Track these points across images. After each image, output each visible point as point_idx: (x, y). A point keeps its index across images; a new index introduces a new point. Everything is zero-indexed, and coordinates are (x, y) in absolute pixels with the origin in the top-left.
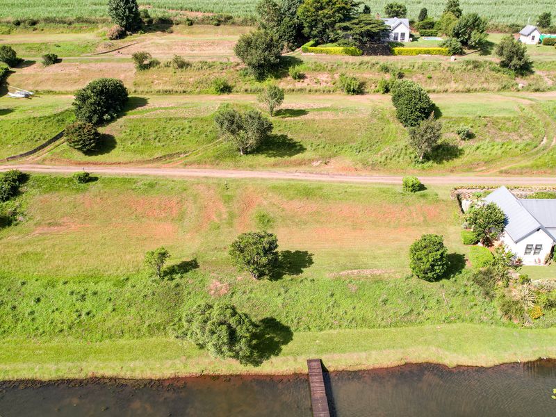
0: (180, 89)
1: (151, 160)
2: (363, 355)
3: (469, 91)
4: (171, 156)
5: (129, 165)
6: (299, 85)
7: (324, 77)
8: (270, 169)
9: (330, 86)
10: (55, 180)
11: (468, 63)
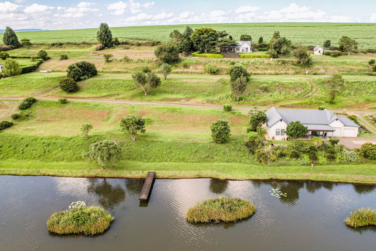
0: (125, 71)
1: (100, 97)
2: (178, 172)
3: (277, 74)
4: (110, 96)
5: (89, 99)
6: (186, 70)
7: (201, 67)
8: (158, 102)
9: (203, 71)
10: (51, 103)
11: (279, 61)
